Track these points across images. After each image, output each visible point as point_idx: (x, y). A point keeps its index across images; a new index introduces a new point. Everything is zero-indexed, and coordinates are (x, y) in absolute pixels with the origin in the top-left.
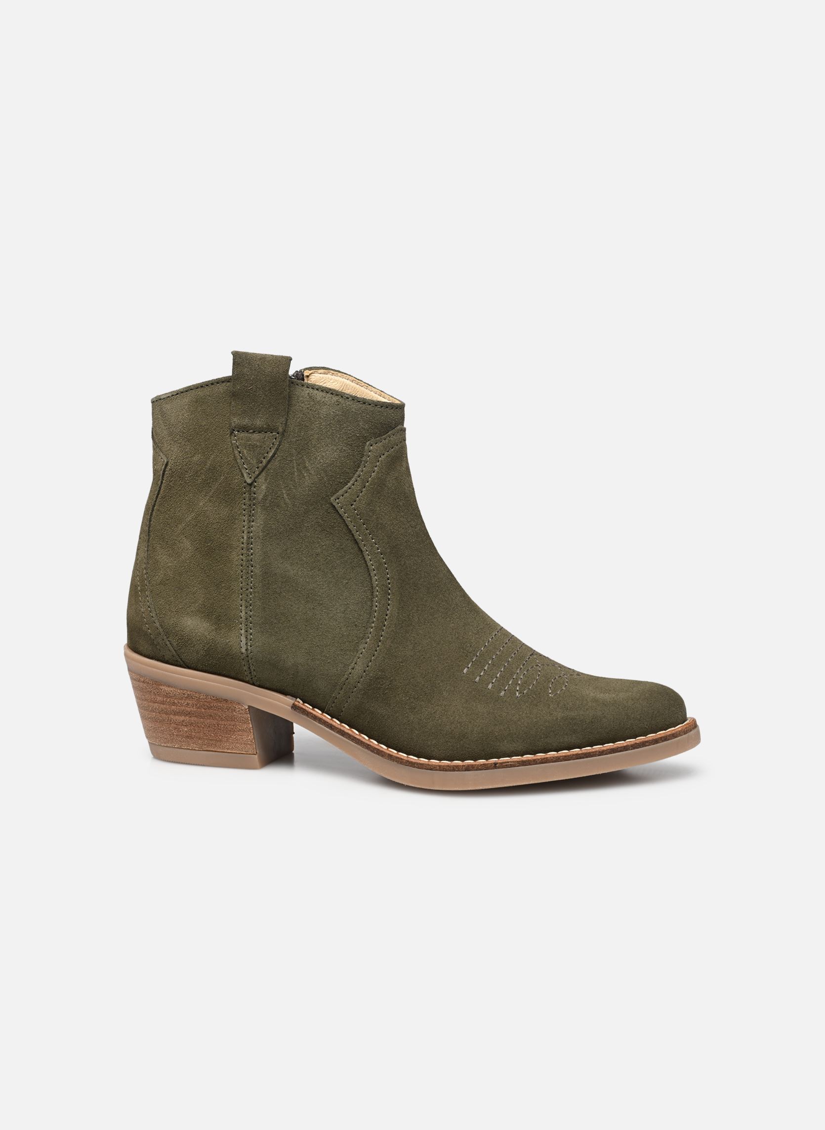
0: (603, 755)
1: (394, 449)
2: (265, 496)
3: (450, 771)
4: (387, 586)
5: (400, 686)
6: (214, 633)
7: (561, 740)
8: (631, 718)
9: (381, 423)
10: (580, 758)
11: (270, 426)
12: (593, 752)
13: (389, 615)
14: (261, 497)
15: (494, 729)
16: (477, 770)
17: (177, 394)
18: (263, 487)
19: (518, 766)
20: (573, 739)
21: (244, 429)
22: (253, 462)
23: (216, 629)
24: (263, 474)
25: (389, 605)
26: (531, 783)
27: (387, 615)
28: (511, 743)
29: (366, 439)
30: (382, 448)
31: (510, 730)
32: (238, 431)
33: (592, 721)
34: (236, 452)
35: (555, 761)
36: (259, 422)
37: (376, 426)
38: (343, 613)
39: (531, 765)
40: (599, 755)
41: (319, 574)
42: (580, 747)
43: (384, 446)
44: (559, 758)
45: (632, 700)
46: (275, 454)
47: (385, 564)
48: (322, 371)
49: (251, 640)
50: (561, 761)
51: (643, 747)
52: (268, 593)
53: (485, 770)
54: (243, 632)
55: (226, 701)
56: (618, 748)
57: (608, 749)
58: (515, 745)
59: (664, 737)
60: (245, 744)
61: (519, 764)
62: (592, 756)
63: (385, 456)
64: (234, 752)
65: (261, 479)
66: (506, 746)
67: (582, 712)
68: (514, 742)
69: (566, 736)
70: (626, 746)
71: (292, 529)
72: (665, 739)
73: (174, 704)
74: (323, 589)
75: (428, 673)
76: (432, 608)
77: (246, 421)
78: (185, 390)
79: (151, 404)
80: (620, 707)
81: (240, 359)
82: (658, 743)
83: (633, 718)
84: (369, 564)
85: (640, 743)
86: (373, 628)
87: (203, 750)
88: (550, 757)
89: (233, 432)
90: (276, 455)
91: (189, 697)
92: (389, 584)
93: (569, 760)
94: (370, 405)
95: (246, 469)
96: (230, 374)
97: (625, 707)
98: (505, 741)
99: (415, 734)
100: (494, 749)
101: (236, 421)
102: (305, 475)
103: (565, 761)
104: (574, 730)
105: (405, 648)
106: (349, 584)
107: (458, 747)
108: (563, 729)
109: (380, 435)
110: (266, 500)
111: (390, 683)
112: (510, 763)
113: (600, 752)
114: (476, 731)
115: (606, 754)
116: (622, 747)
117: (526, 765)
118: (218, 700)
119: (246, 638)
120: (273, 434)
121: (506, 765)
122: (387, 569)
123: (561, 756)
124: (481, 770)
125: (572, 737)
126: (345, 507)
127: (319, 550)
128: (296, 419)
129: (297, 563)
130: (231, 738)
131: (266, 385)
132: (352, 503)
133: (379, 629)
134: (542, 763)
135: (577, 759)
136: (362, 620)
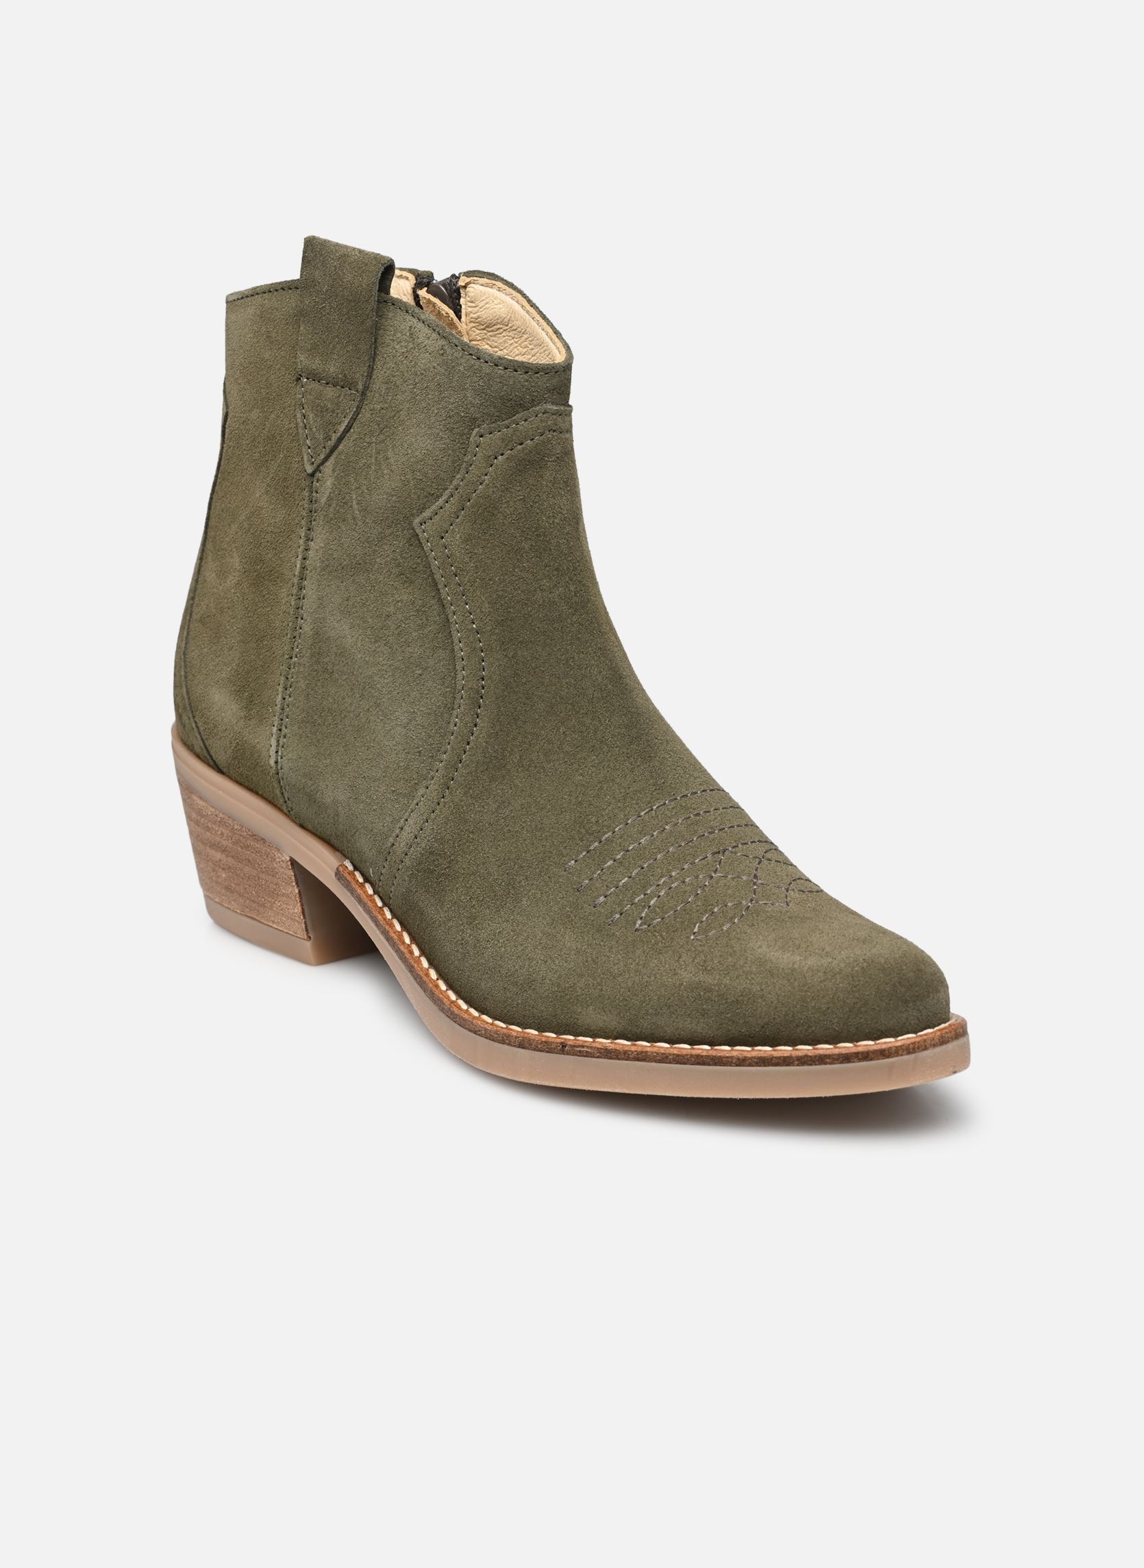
0: (744, 1066)
1: (524, 445)
2: (330, 499)
3: (499, 1042)
4: (478, 692)
5: (463, 874)
6: (242, 723)
7: (681, 1026)
8: (810, 1007)
9: (502, 398)
10: (704, 1064)
11: (346, 377)
12: (727, 1057)
13: (471, 744)
14: (323, 500)
15: (578, 981)
16: (535, 1050)
17: (242, 298)
18: (329, 483)
19: (597, 1057)
20: (700, 1027)
21: (314, 377)
22: (318, 437)
23: (246, 717)
24: (332, 460)
25: (476, 726)
26: (617, 1091)
27: (468, 744)
28: (599, 1014)
29: (473, 422)
30: (499, 443)
31: (601, 990)
32: (308, 379)
33: (737, 1000)
34: (299, 415)
35: (660, 1061)
36: (332, 369)
37: (493, 402)
38: (405, 727)
39: (619, 1059)
40: (737, 1066)
41: (385, 652)
42: (712, 1044)
43: (503, 439)
44: (667, 1057)
45: (825, 973)
46: (350, 428)
47: (482, 651)
48: (485, 280)
49: (283, 747)
50: (670, 1063)
51: (820, 1064)
52: (316, 670)
53: (548, 1052)
54: (275, 729)
55: (263, 840)
56: (771, 1059)
57: (755, 1057)
58: (605, 1018)
59: (862, 1053)
60: (292, 919)
61: (600, 1053)
62: (725, 1065)
63: (504, 457)
64: (281, 929)
65: (328, 467)
66: (591, 1016)
67: (727, 981)
68: (605, 1012)
69: (689, 1019)
70: (788, 1057)
71: (360, 564)
72: (866, 1056)
73: (208, 829)
74: (385, 678)
75: (509, 859)
76: (549, 742)
77: (316, 364)
78: (250, 292)
79: (225, 305)
80: (796, 984)
81: (314, 250)
82: (851, 1062)
83: (813, 1007)
84: (456, 648)
85: (815, 1056)
86: (443, 763)
87: (246, 916)
88: (652, 1053)
89: (300, 379)
90: (352, 430)
91: (222, 823)
92: (483, 688)
93: (684, 1063)
94: (487, 362)
95: (309, 448)
96: (297, 276)
97: (804, 985)
98: (591, 1008)
99: (467, 965)
100: (571, 1017)
101: (303, 360)
102: (385, 472)
103: (677, 1063)
104: (703, 1009)
105: (483, 807)
106: (423, 677)
107: (520, 1002)
108: (686, 1004)
109: (500, 418)
110: (330, 505)
111: (448, 865)
112: (585, 1049)
113: (739, 1059)
114: (550, 980)
115: (750, 1065)
116: (779, 1058)
117: (611, 1058)
118: (254, 836)
119: (278, 741)
120: (352, 392)
121: (580, 1051)
122: (483, 661)
123: (670, 1054)
124: (541, 1051)
125: (698, 1022)
126: (431, 539)
127: (392, 609)
128: (385, 370)
129: (359, 625)
130: (275, 905)
131: (343, 304)
132: (443, 535)
133: (454, 766)
134: (638, 1060)
135: (698, 1064)
136: (431, 745)
